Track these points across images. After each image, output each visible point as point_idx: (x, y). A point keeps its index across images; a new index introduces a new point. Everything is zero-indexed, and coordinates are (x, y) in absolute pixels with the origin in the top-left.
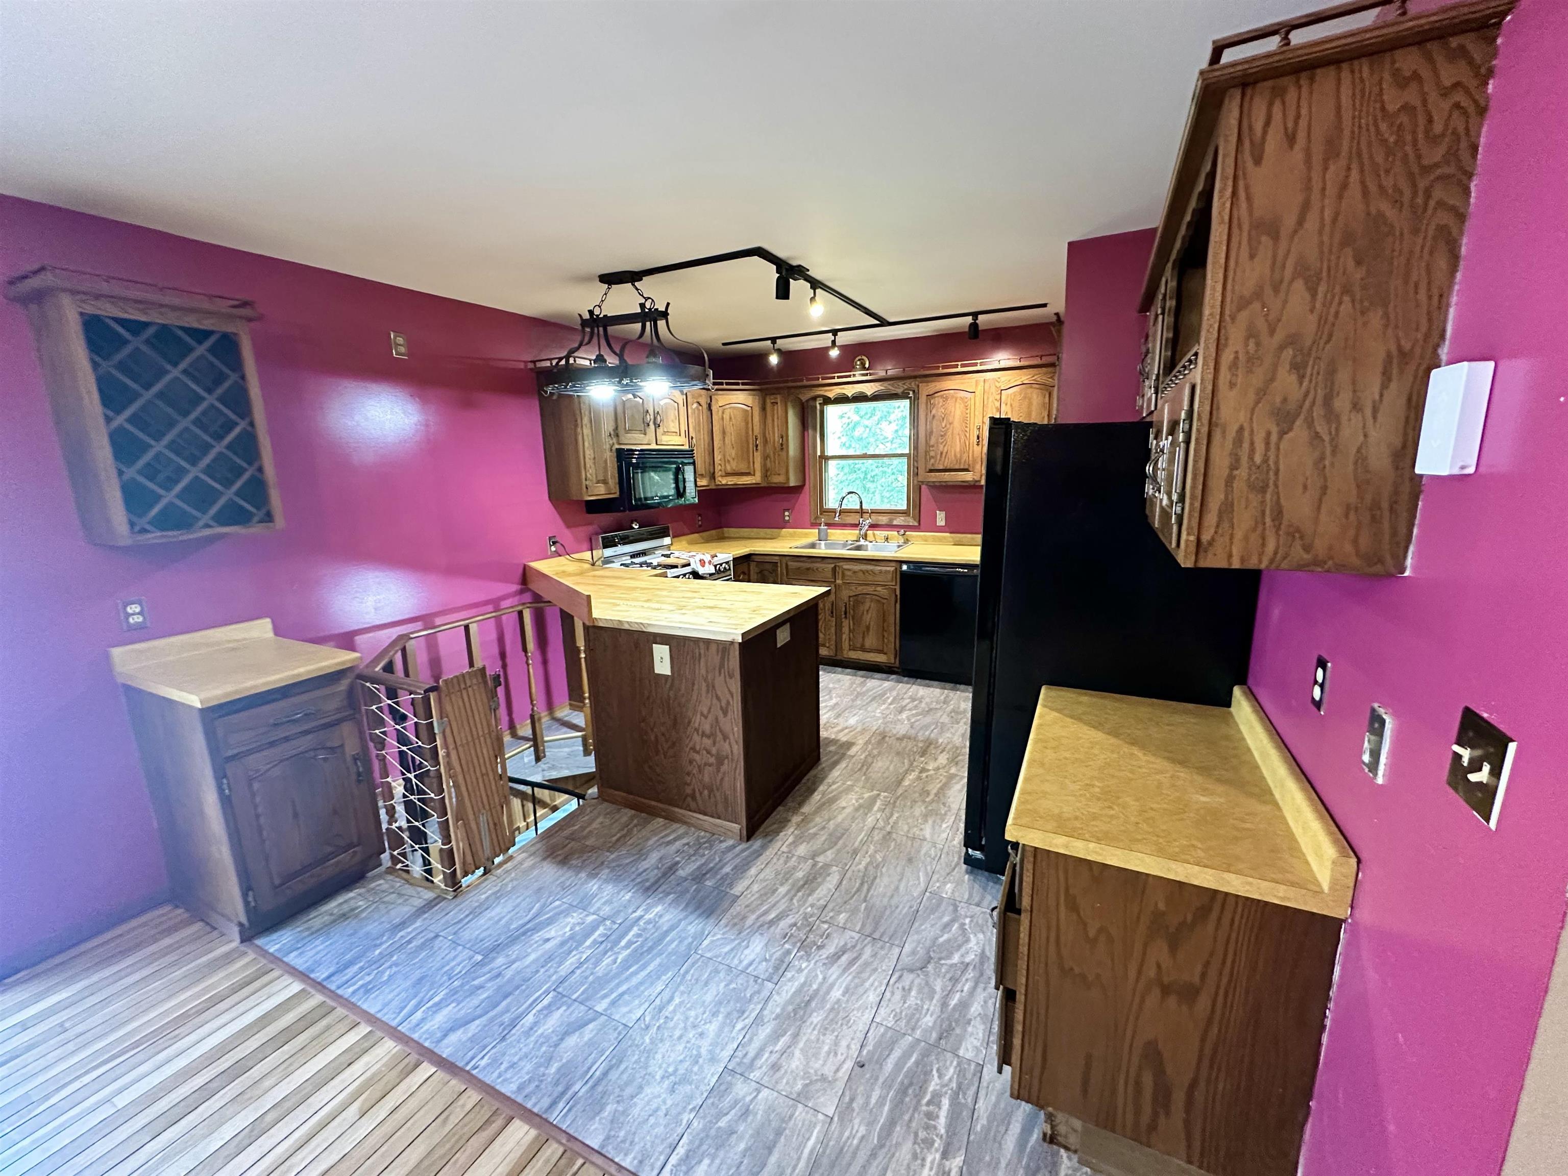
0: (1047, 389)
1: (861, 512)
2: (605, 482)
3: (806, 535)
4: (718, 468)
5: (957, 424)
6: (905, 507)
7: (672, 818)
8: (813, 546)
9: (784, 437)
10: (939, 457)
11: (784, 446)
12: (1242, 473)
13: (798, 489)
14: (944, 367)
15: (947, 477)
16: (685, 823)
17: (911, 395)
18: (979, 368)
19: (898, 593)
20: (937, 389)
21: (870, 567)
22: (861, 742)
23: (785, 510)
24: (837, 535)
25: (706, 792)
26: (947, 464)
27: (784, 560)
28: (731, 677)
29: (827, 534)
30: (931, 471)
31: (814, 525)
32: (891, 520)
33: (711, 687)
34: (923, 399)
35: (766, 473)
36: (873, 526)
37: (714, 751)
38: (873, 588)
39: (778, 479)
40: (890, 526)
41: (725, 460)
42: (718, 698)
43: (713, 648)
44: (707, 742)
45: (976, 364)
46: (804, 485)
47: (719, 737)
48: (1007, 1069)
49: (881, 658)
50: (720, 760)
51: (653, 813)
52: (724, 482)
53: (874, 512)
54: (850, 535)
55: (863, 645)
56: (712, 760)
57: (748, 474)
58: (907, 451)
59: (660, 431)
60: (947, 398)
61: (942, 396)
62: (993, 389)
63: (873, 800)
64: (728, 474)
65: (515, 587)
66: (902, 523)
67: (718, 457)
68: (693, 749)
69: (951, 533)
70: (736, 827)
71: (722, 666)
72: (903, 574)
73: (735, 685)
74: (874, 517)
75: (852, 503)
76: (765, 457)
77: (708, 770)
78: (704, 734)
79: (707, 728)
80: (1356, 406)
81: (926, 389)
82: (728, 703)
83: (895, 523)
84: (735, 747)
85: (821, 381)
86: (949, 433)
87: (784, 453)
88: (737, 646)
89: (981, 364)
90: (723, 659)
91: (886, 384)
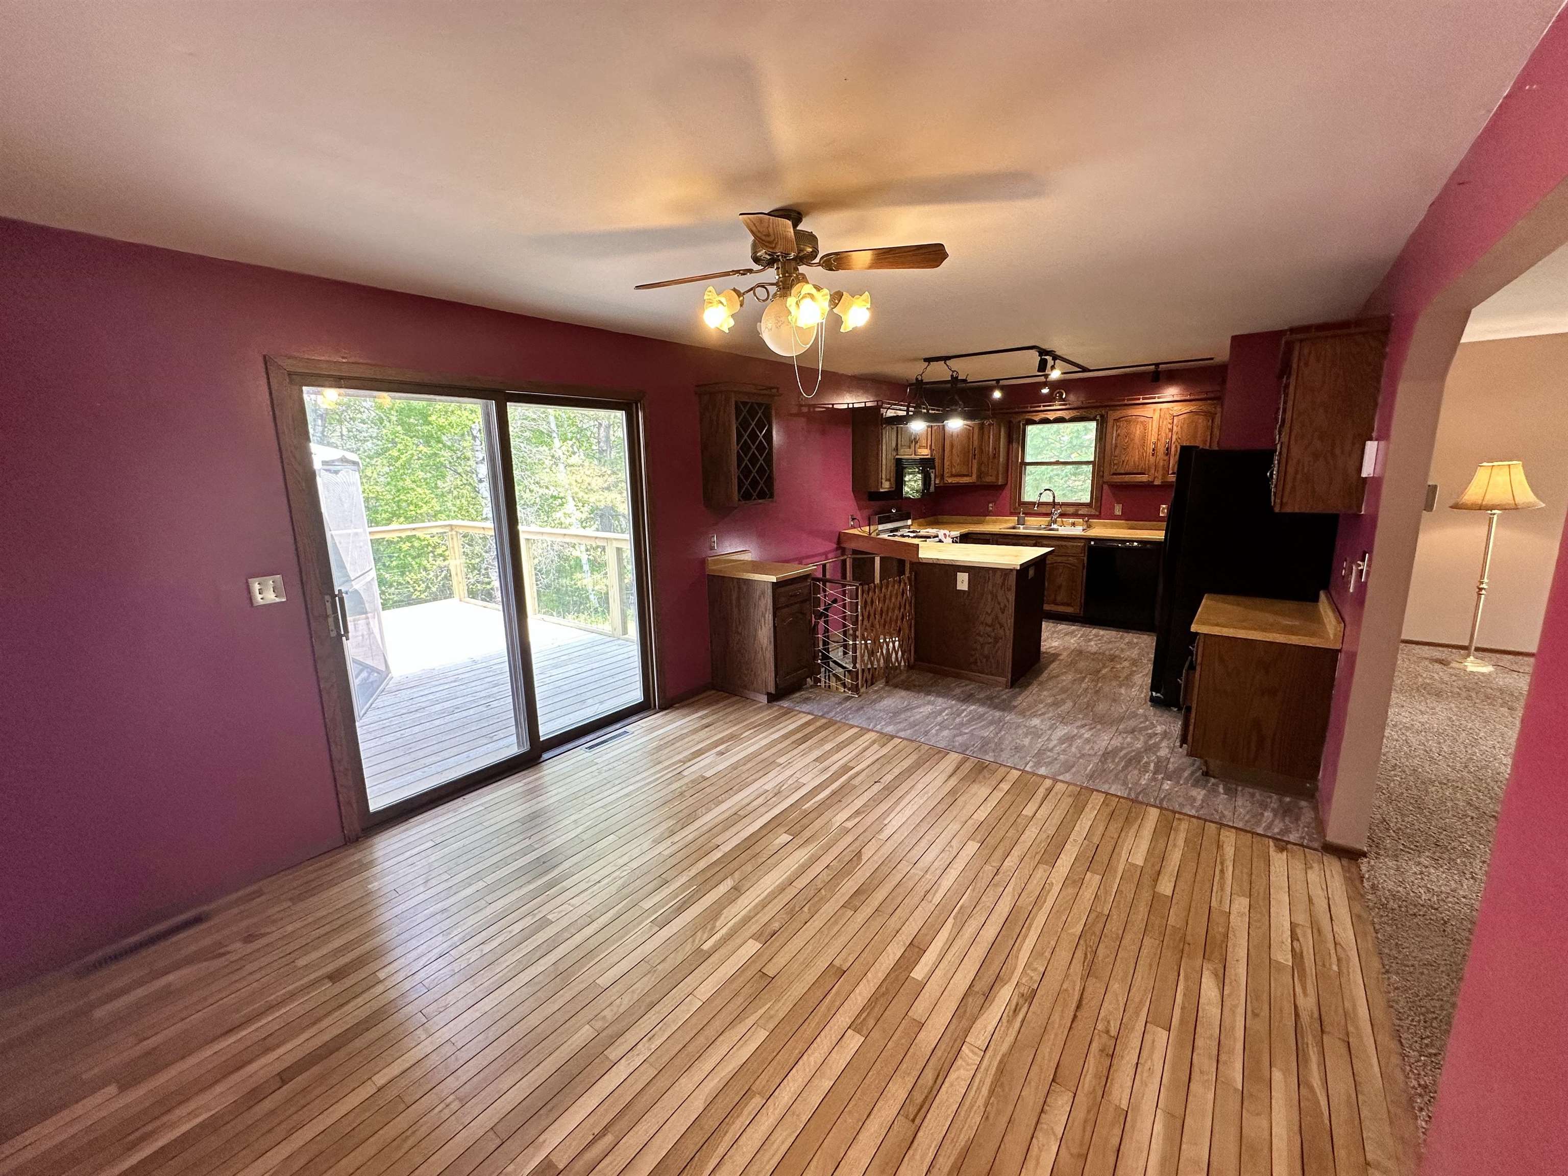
0: (1210, 416)
1: (1054, 504)
2: (889, 480)
3: (1006, 521)
4: (946, 471)
5: (1137, 440)
6: (1088, 501)
7: (958, 676)
8: (1014, 528)
9: (996, 449)
10: (1122, 464)
11: (996, 456)
12: (1299, 476)
13: (1002, 487)
14: (1128, 400)
15: (1127, 478)
16: (970, 679)
17: (1098, 418)
18: (1157, 400)
19: (1086, 562)
20: (1122, 415)
21: (1064, 543)
22: (1065, 654)
23: (990, 502)
24: (1032, 521)
25: (984, 660)
26: (1128, 469)
27: (995, 537)
28: (1009, 590)
29: (1024, 521)
30: (1114, 474)
31: (1012, 514)
32: (1077, 511)
33: (994, 596)
34: (1110, 423)
35: (979, 477)
36: (1062, 515)
37: (993, 634)
38: (1065, 558)
39: (989, 479)
40: (1075, 515)
41: (952, 466)
42: (999, 604)
43: (999, 573)
44: (989, 629)
45: (1154, 398)
46: (1006, 484)
47: (998, 626)
48: (1185, 745)
49: (1069, 610)
50: (997, 640)
51: (946, 675)
52: (950, 481)
53: (1064, 504)
54: (1044, 521)
55: (1055, 600)
56: (990, 640)
57: (967, 476)
58: (1092, 459)
59: (917, 446)
60: (1130, 421)
61: (1126, 421)
62: (1168, 416)
63: (1084, 678)
64: (953, 476)
65: (835, 546)
66: (1086, 513)
67: (947, 463)
68: (979, 634)
69: (1126, 520)
70: (1003, 680)
71: (1003, 584)
72: (1090, 547)
73: (1012, 597)
74: (1064, 508)
75: (1047, 498)
76: (980, 464)
77: (986, 647)
78: (987, 624)
79: (989, 620)
80: (1342, 452)
81: (1113, 415)
82: (1005, 606)
83: (1080, 512)
84: (1008, 632)
85: (1029, 409)
86: (1130, 447)
87: (996, 461)
88: (1015, 572)
89: (1159, 398)
90: (1005, 579)
91: (1081, 411)
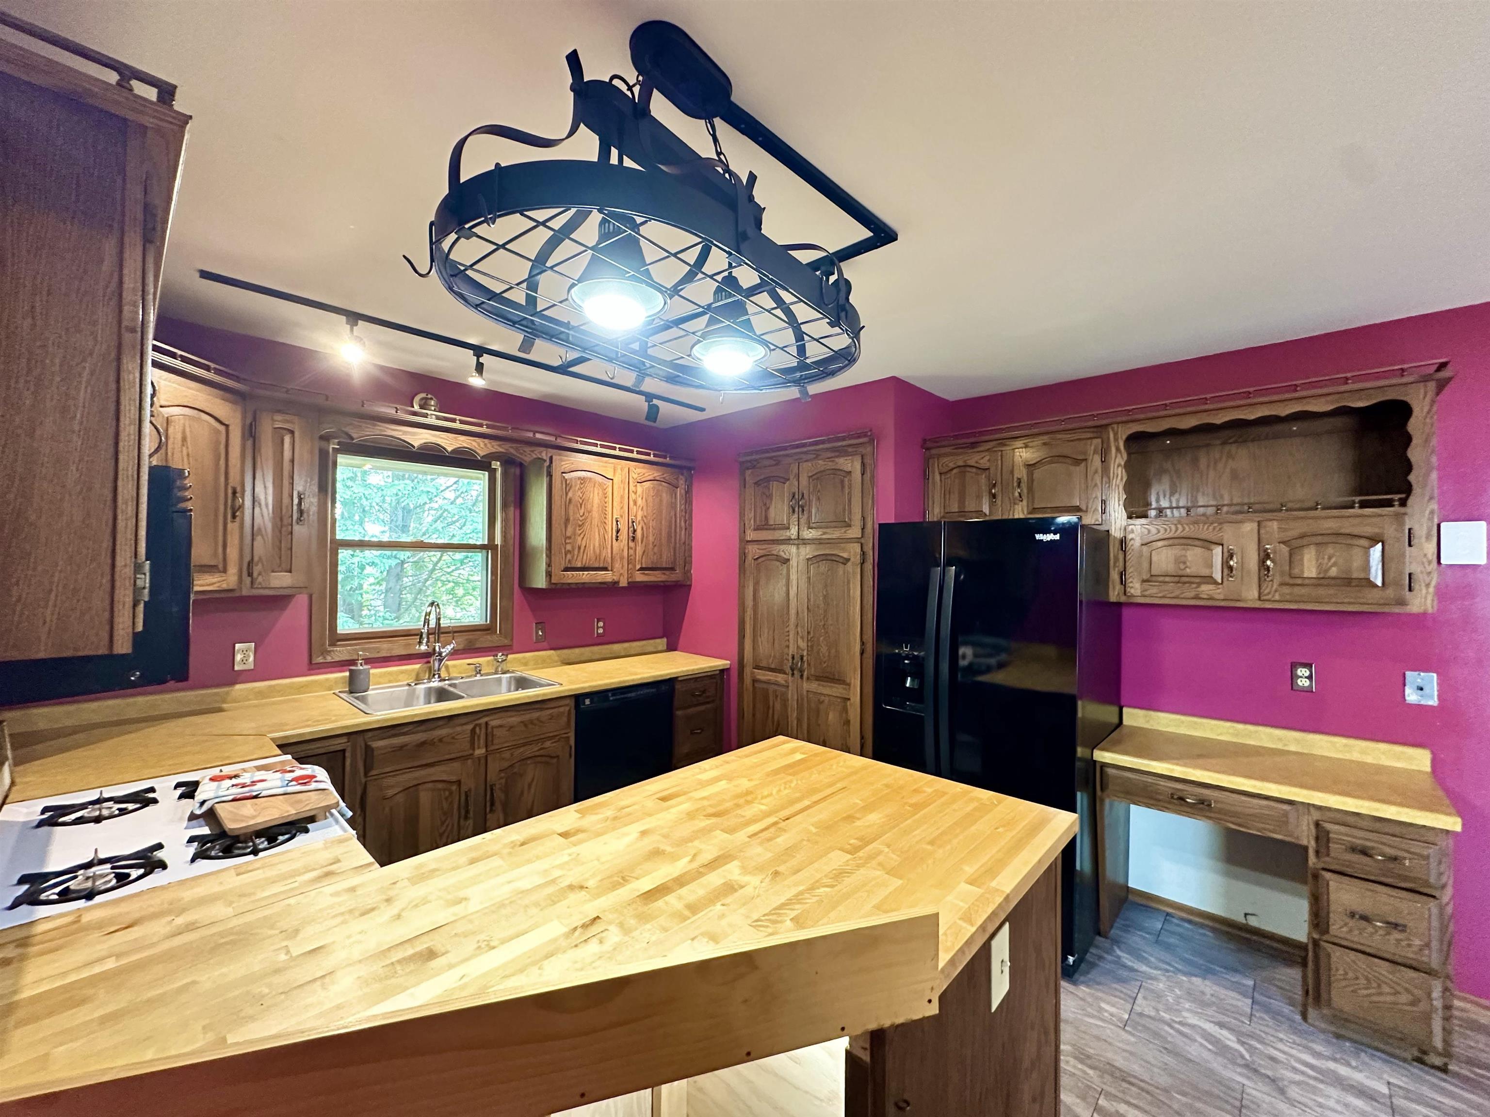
1: (439, 632)
5: (595, 514)
6: (487, 621)
10: (576, 552)
15: (585, 577)
20: (572, 467)
21: (535, 715)
26: (585, 561)
30: (567, 569)
34: (557, 476)
38: (538, 746)
39: (284, 581)
58: (485, 543)
60: (585, 481)
61: (579, 477)
76: (254, 535)
81: (560, 464)
86: (587, 524)
